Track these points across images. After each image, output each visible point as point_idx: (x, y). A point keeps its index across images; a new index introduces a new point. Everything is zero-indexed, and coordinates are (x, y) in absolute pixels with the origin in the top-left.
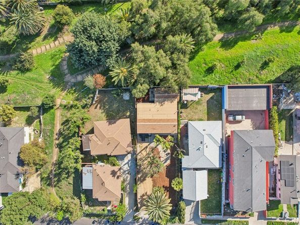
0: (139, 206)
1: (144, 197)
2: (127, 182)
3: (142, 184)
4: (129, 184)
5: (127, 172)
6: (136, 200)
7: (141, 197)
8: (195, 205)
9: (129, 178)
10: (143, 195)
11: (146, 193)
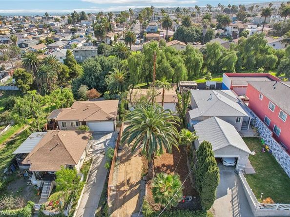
0: (110, 205)
1: (122, 189)
2: (96, 166)
3: (122, 166)
4: (98, 168)
5: (99, 151)
6: (105, 194)
7: (117, 187)
8: (235, 193)
9: (100, 160)
10: (122, 184)
11: (128, 181)
